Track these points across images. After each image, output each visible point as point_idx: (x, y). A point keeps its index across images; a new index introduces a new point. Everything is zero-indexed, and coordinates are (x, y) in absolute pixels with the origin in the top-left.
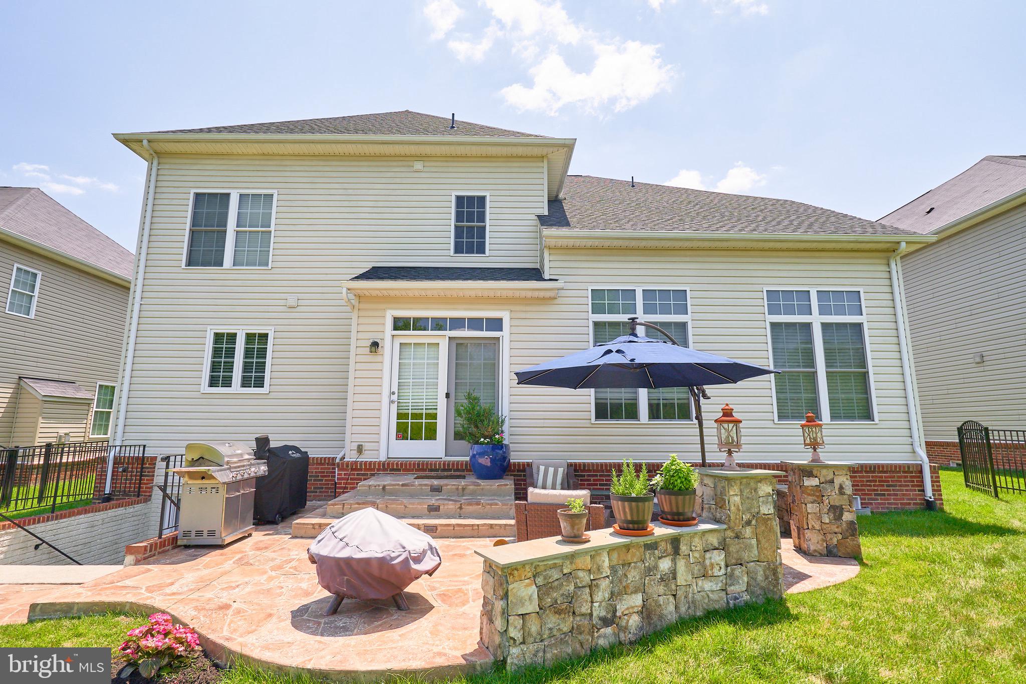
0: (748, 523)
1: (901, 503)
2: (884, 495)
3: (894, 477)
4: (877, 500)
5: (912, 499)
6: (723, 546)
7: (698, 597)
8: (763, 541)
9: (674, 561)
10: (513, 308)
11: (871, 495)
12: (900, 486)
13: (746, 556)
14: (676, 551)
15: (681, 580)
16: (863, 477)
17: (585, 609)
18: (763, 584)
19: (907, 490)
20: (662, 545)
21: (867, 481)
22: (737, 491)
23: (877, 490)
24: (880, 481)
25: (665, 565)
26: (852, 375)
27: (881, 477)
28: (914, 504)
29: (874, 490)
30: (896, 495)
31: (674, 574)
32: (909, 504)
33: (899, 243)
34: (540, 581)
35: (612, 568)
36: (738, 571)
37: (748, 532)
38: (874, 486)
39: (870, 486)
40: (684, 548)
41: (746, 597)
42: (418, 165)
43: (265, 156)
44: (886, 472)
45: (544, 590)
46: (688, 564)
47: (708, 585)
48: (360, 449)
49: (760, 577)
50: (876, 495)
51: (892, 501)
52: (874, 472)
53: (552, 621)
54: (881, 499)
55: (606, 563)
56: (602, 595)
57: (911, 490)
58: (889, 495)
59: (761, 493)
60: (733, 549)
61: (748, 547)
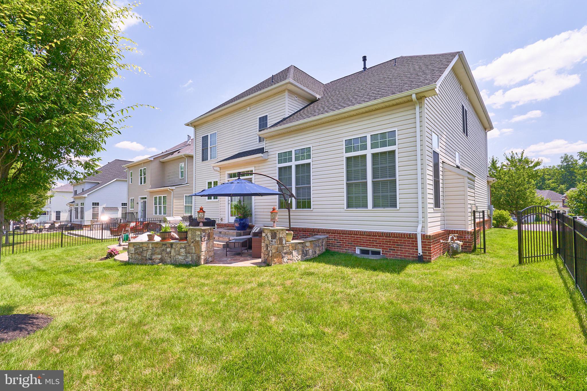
0: (193, 242)
1: (404, 256)
2: (394, 250)
3: (401, 240)
4: (391, 252)
5: (411, 254)
6: (185, 248)
7: (177, 260)
8: (196, 248)
9: (171, 249)
10: (256, 166)
11: (387, 249)
12: (405, 246)
13: (191, 251)
14: (172, 247)
15: (172, 254)
16: (384, 239)
17: (145, 255)
18: (196, 260)
19: (408, 249)
20: (168, 245)
21: (386, 242)
22: (190, 233)
23: (391, 247)
24: (393, 242)
25: (168, 250)
26: (389, 181)
27: (394, 240)
28: (412, 257)
29: (389, 247)
30: (402, 251)
31: (170, 252)
32: (409, 256)
33: (411, 95)
34: (135, 247)
35: (152, 247)
36: (188, 255)
37: (192, 244)
38: (390, 244)
39: (387, 244)
40: (174, 246)
41: (191, 262)
42: (248, 109)
43: (214, 119)
44: (397, 237)
45: (136, 249)
46: (175, 251)
47: (180, 257)
48: (222, 220)
49: (195, 258)
50: (390, 249)
51: (399, 254)
52: (390, 237)
53: (137, 256)
54: (393, 252)
55: (151, 246)
56: (149, 253)
57: (411, 249)
58: (397, 250)
59: (197, 234)
60: (187, 249)
61: (192, 249)
